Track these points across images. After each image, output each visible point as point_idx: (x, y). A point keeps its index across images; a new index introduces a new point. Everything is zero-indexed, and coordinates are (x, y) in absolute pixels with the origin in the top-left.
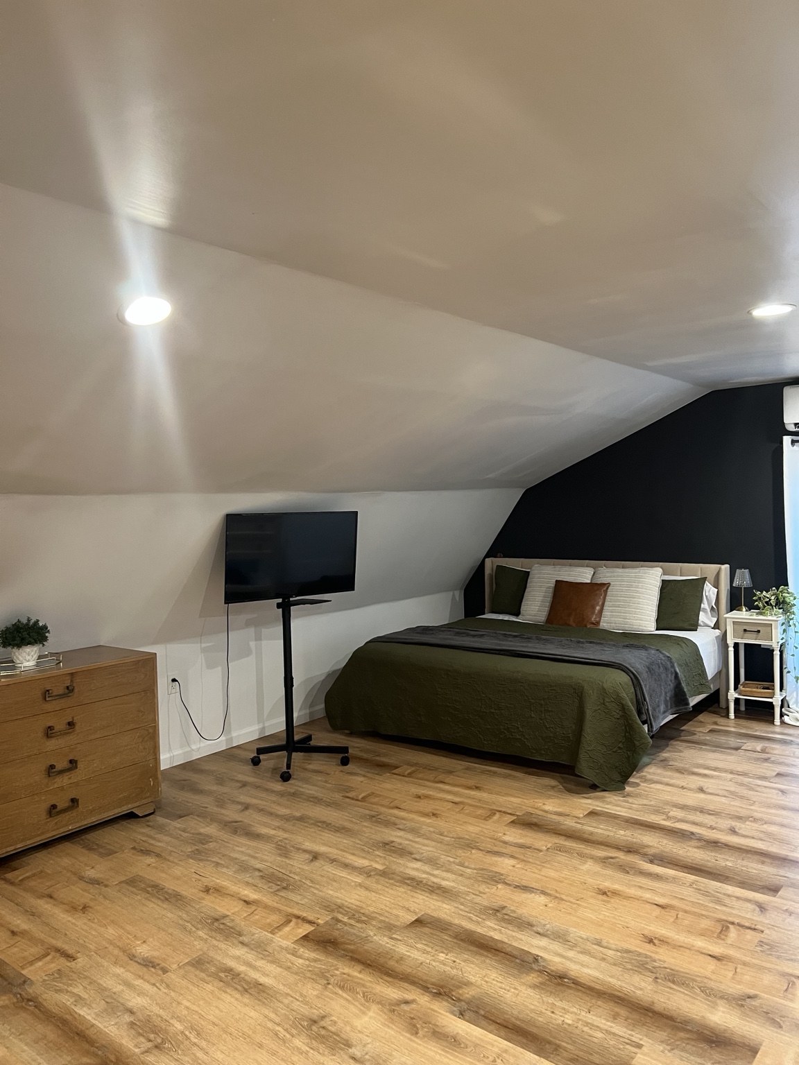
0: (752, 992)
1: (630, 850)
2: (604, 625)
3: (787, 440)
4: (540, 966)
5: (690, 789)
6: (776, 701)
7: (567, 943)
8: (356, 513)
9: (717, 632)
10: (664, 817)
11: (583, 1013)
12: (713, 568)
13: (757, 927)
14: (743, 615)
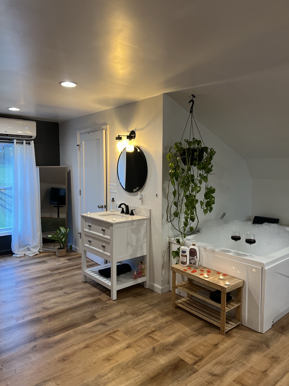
0: (151, 347)
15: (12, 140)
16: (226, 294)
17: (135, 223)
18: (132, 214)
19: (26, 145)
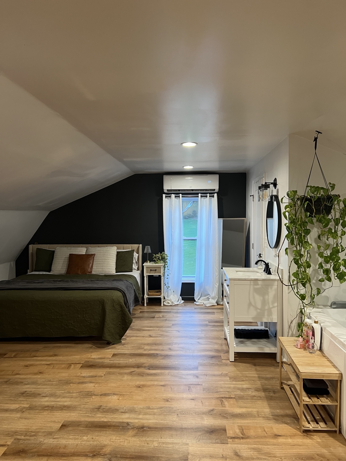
0: (212, 408)
1: (139, 366)
2: (93, 273)
3: (164, 196)
4: (131, 426)
5: (146, 337)
6: (162, 297)
7: (137, 412)
9: (139, 272)
10: (143, 350)
11: (160, 439)
12: (136, 246)
13: (199, 384)
14: (149, 264)
15: (198, 194)
16: (302, 380)
17: (260, 283)
18: (269, 273)
19: (209, 198)
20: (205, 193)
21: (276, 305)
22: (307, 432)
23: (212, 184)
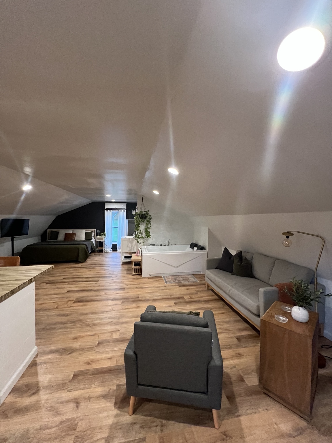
2: (75, 240)
3: (105, 210)
6: (104, 249)
8: (29, 219)
9: (95, 240)
10: (92, 263)
12: (93, 230)
14: (99, 237)
15: (118, 210)
17: (131, 240)
19: (123, 212)
20: (121, 210)
21: (135, 246)
22: (134, 275)
23: (124, 206)
